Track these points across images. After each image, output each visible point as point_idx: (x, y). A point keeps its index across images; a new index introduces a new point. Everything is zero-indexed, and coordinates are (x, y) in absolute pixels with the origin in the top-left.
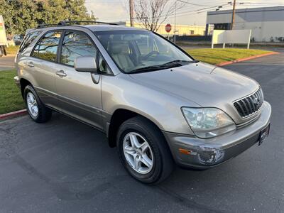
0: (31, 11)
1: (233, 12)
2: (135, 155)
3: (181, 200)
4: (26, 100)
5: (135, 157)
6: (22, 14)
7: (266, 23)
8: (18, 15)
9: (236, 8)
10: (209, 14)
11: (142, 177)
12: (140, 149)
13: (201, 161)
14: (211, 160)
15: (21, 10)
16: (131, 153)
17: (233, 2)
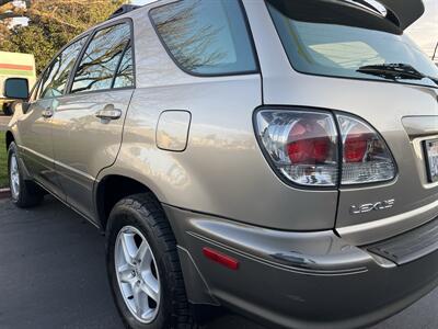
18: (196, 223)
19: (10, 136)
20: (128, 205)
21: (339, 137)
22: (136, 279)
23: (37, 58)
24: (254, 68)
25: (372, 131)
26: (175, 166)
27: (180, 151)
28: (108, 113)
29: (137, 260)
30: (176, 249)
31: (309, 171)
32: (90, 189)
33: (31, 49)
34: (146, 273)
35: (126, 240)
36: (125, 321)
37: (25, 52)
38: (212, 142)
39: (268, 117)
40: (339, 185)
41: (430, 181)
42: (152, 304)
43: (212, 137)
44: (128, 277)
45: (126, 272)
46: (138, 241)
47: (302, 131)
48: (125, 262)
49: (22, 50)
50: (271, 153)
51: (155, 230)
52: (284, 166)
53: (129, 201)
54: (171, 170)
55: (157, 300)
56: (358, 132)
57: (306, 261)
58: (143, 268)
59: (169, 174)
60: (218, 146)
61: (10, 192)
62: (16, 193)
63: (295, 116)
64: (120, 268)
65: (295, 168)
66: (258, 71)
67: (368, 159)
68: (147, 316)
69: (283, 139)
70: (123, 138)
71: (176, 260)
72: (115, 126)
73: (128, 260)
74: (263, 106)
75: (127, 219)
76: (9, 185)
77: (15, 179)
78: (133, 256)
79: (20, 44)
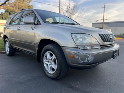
1: (103, 23)
2: (49, 64)
3: (71, 87)
4: (5, 45)
5: (48, 65)
10: (93, 24)
11: (52, 75)
12: (51, 60)
13: (81, 61)
14: (86, 60)
16: (47, 63)
17: (103, 19)
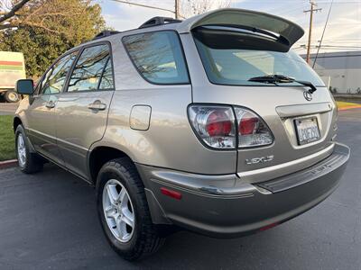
0: (59, 50)
1: (307, 57)
6: (48, 53)
7: (351, 71)
8: (44, 55)
9: (311, 53)
15: (47, 48)
17: (307, 45)
18: (155, 173)
19: (17, 121)
20: (112, 166)
21: (236, 120)
22: (118, 214)
23: (26, 56)
24: (187, 81)
25: (256, 116)
26: (142, 139)
27: (145, 130)
28: (97, 106)
29: (119, 202)
30: (144, 191)
31: (220, 140)
32: (84, 156)
33: (21, 48)
34: (125, 210)
35: (110, 190)
36: (111, 243)
37: (16, 51)
38: (166, 123)
39: (196, 110)
40: (237, 148)
41: (299, 144)
42: (129, 229)
43: (166, 121)
44: (112, 214)
45: (111, 210)
46: (118, 189)
47: (215, 117)
48: (110, 204)
49: (13, 49)
50: (197, 130)
51: (130, 181)
52: (205, 137)
53: (113, 163)
54: (139, 142)
55: (132, 225)
56: (248, 117)
57: (218, 191)
58: (123, 206)
59: (138, 145)
60: (171, 125)
61: (18, 162)
62: (23, 163)
63: (211, 109)
64: (106, 208)
65: (212, 139)
66: (190, 83)
67: (257, 132)
68: (126, 238)
69: (204, 122)
70: (108, 122)
71: (145, 198)
72: (103, 115)
73: (112, 202)
74: (192, 104)
75: (111, 175)
76: (17, 157)
77: (22, 153)
78: (116, 199)
79: (11, 45)
